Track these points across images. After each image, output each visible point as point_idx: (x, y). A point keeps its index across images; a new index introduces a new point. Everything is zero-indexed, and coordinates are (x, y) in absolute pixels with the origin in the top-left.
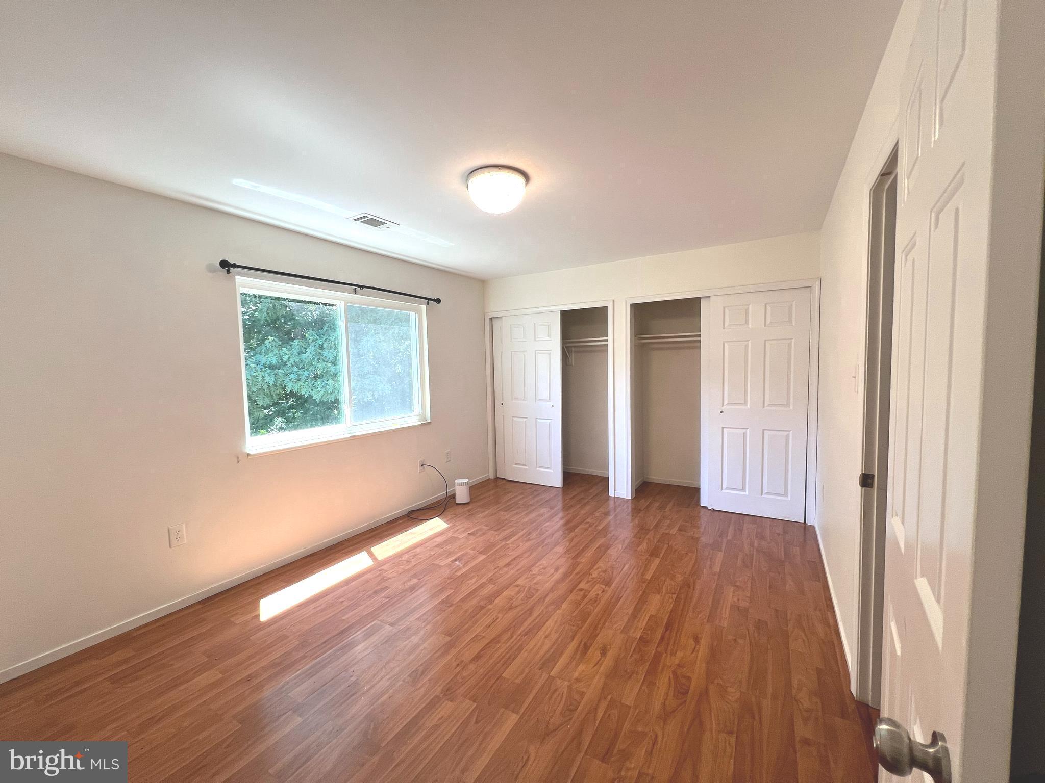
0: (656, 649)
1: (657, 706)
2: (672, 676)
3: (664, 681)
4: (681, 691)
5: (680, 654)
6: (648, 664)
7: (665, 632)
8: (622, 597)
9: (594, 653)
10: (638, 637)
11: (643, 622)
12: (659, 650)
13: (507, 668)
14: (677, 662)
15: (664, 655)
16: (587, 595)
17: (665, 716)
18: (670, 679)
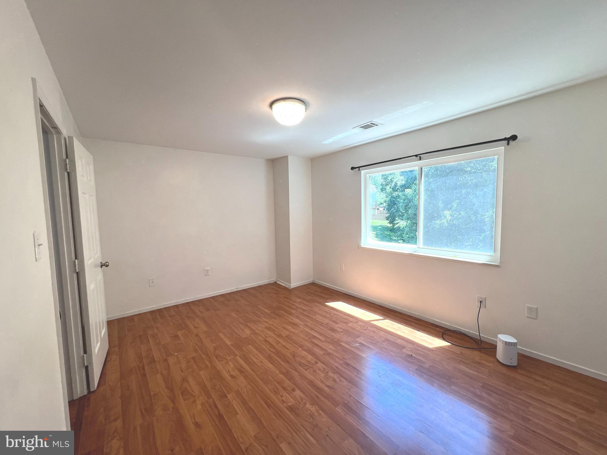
0: (213, 398)
1: (190, 380)
2: (194, 394)
3: (196, 389)
4: (184, 392)
5: (200, 407)
6: (209, 389)
7: (218, 411)
8: (269, 409)
9: (236, 373)
10: (227, 395)
11: (236, 404)
12: (211, 400)
13: (254, 348)
14: (198, 402)
15: (206, 399)
16: (285, 391)
17: (184, 380)
18: (194, 392)
